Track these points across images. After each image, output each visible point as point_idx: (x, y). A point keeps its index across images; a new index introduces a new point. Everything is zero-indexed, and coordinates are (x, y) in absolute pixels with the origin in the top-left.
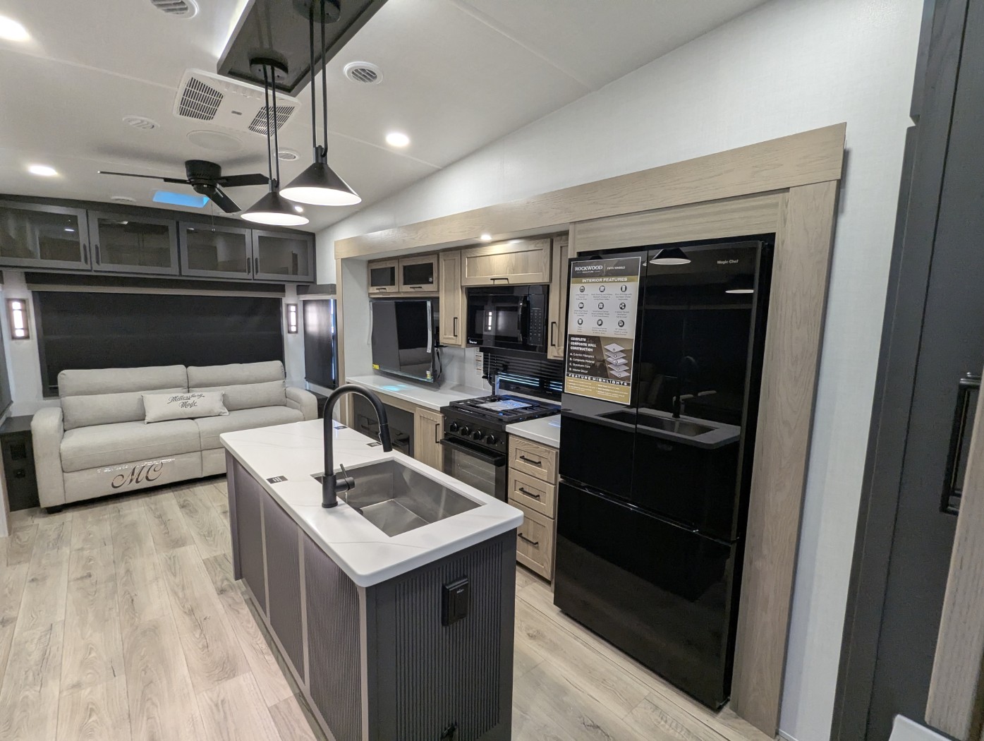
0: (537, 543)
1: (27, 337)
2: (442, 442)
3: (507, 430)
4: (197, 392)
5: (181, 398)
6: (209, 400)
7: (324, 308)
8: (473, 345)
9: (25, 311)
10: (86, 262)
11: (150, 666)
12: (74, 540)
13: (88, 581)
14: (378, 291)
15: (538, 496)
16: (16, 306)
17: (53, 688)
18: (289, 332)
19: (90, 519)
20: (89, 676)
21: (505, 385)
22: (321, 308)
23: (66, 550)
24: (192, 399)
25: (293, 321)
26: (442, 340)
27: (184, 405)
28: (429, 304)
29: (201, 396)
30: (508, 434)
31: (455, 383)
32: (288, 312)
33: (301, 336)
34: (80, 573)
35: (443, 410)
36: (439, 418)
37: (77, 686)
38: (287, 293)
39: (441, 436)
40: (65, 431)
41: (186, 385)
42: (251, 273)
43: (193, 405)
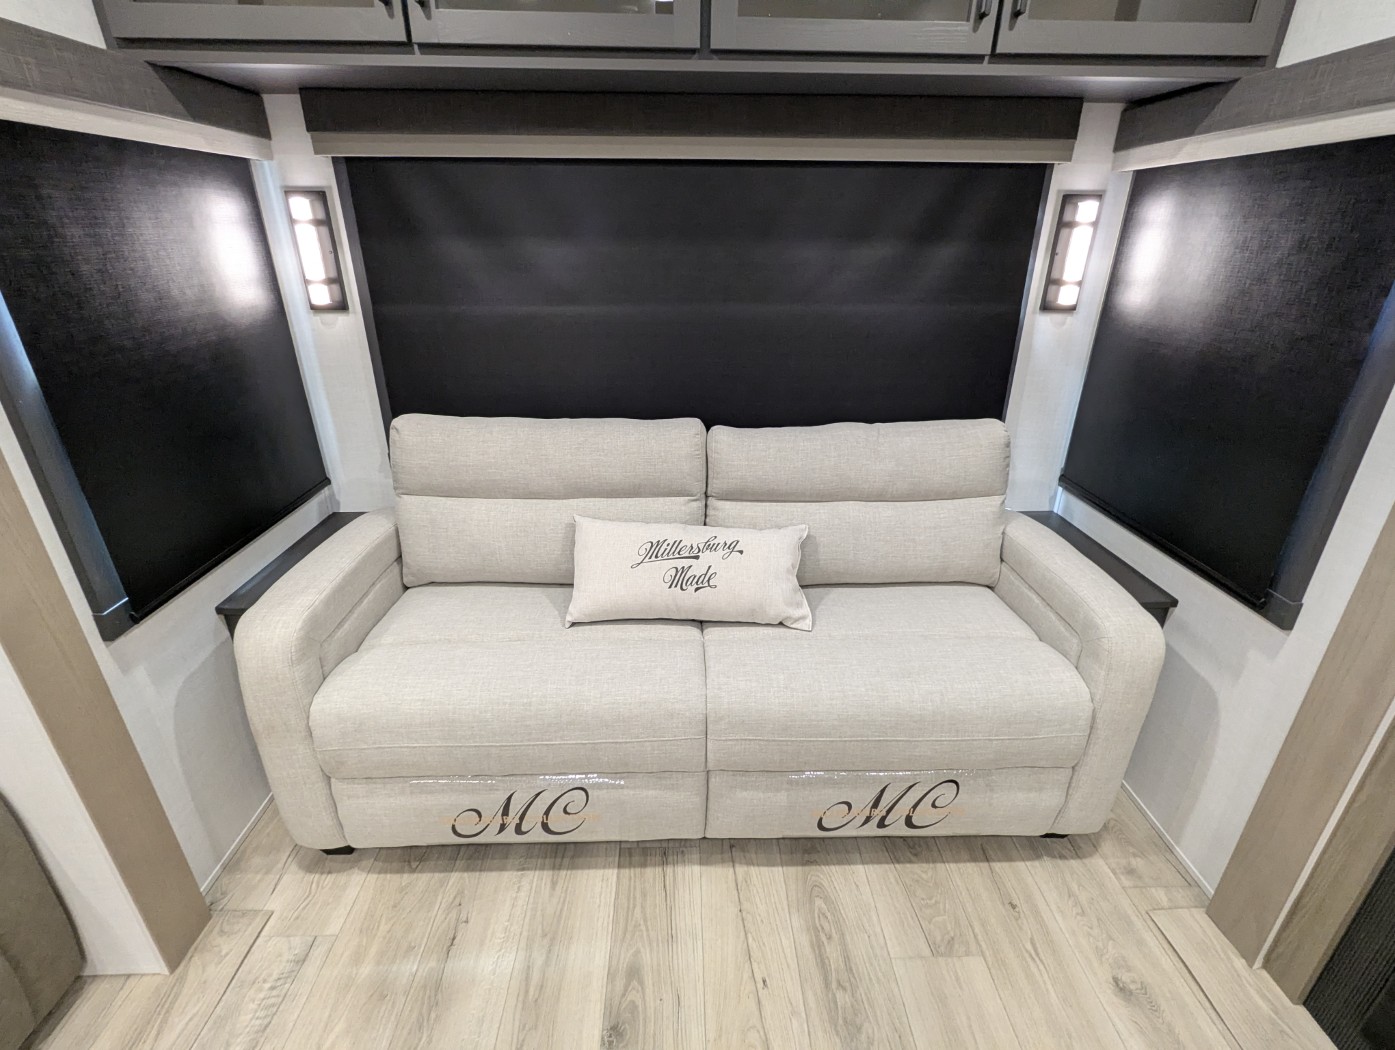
1: (340, 307)
4: (731, 521)
6: (755, 562)
16: (302, 208)
18: (1049, 306)
24: (707, 557)
25: (1073, 265)
27: (679, 579)
29: (731, 547)
32: (1064, 224)
38: (1079, 142)
40: (406, 588)
41: (699, 487)
42: (989, 23)
43: (704, 582)
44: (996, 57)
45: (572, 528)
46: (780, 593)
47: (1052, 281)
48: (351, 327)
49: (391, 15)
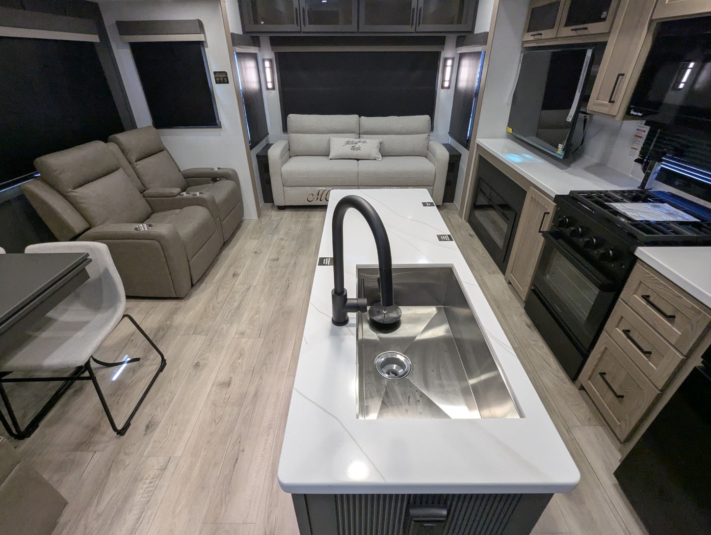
0: (622, 397)
1: (273, 88)
2: (544, 234)
3: (637, 254)
4: (365, 138)
5: (352, 143)
6: (369, 145)
7: (474, 62)
8: (635, 118)
9: (272, 67)
10: (297, 24)
11: (276, 339)
12: (281, 232)
13: (275, 262)
14: (532, 38)
15: (650, 353)
16: (267, 64)
17: (234, 329)
18: (443, 87)
19: (294, 220)
20: (250, 330)
21: (667, 177)
22: (472, 61)
23: (276, 237)
24: (359, 144)
25: (447, 77)
26: (591, 106)
27: (353, 148)
28: (589, 53)
29: (364, 142)
30: (636, 259)
31: (595, 160)
32: (445, 66)
33: (452, 92)
34: (274, 256)
35: (558, 199)
36: (551, 207)
37: (242, 334)
38: (446, 46)
39: (546, 228)
40: (290, 157)
41: (358, 132)
42: (414, 26)
43: (358, 149)
44: (417, 32)
45: (329, 141)
46: (375, 153)
47: (443, 81)
48: (275, 94)
49: (298, 26)
